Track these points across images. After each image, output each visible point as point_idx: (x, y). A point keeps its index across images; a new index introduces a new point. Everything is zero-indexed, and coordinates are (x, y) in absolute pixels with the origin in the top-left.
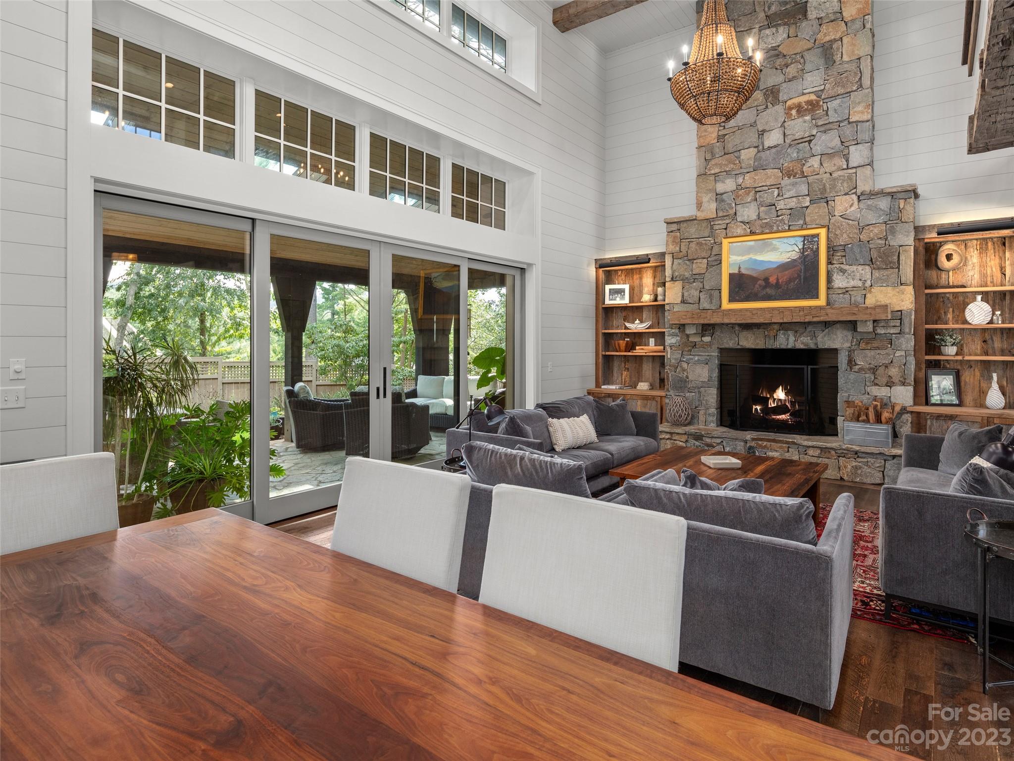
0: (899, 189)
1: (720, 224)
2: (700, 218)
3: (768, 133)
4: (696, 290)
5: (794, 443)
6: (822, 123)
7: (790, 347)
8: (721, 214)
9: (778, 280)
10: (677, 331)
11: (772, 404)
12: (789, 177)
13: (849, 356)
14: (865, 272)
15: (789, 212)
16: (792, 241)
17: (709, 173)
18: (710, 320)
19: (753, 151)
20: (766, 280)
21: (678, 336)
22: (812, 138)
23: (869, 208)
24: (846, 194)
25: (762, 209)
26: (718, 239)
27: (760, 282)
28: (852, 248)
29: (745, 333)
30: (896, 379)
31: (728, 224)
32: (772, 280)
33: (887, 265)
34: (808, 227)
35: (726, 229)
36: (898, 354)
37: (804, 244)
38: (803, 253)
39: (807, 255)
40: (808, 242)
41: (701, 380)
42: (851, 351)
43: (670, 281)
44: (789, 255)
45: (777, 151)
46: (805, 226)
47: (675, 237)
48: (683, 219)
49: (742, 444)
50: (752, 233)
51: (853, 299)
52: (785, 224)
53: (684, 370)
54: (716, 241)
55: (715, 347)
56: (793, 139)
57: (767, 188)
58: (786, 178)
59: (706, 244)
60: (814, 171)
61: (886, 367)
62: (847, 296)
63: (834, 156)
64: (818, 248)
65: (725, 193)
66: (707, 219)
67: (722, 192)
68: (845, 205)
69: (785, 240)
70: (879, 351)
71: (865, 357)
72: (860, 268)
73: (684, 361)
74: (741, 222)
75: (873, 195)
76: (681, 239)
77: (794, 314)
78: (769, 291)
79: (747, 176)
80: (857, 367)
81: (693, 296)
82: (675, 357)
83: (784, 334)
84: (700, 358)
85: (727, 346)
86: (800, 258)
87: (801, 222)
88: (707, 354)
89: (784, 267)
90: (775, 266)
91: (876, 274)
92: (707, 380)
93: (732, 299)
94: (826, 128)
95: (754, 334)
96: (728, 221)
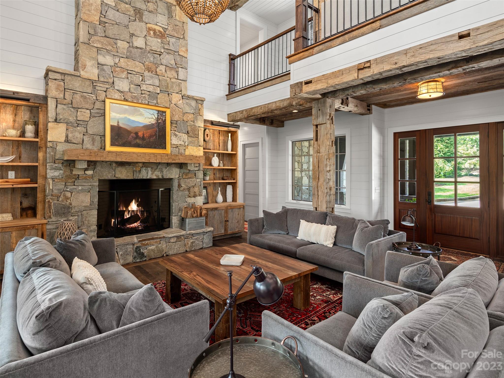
0: (200, 99)
1: (101, 87)
2: (84, 77)
3: (136, 38)
4: (80, 133)
5: (164, 237)
6: (167, 48)
7: (148, 178)
8: (102, 79)
9: (143, 135)
10: (60, 165)
11: (127, 216)
12: (149, 72)
13: (179, 182)
14: (185, 137)
15: (148, 93)
16: (152, 112)
17: (92, 45)
18: (105, 158)
19: (127, 45)
20: (136, 133)
21: (61, 169)
22: (161, 54)
23: (187, 104)
24: (177, 93)
25: (132, 86)
26: (99, 97)
27: (132, 134)
28: (180, 123)
29: (120, 168)
30: (197, 193)
31: (107, 88)
32: (140, 134)
33: (194, 135)
34: (159, 105)
35: (105, 91)
36: (198, 180)
37: (158, 116)
38: (157, 121)
39: (160, 122)
40: (160, 115)
41: (84, 205)
42: (179, 179)
43: (53, 122)
44: (150, 120)
45: (142, 52)
46: (157, 105)
47: (59, 85)
48: (68, 73)
49: (131, 246)
50: (127, 101)
51: (180, 151)
52: (146, 100)
53: (67, 198)
54: (98, 98)
55: (96, 179)
56: (151, 48)
57: (135, 73)
58: (147, 72)
59: (89, 99)
60: (162, 74)
61: (193, 187)
62: (177, 149)
63: (172, 70)
64: (165, 120)
65: (106, 65)
66: (90, 80)
67: (103, 63)
68: (176, 98)
69: (148, 110)
70: (191, 179)
71: (185, 182)
72: (184, 135)
73: (67, 191)
74: (118, 90)
75: (189, 97)
76: (65, 89)
77: (163, 158)
78: (138, 141)
79: (122, 60)
80: (182, 188)
81: (77, 138)
82: (57, 187)
83: (146, 170)
84: (83, 187)
85: (106, 178)
86: (156, 123)
87: (155, 102)
88: (89, 184)
89: (147, 127)
90: (142, 125)
91: (190, 139)
92: (89, 205)
93: (113, 144)
94: (169, 52)
95: (126, 169)
96: (107, 86)
